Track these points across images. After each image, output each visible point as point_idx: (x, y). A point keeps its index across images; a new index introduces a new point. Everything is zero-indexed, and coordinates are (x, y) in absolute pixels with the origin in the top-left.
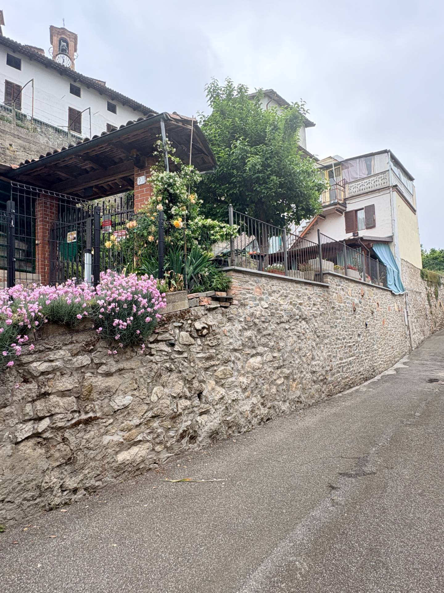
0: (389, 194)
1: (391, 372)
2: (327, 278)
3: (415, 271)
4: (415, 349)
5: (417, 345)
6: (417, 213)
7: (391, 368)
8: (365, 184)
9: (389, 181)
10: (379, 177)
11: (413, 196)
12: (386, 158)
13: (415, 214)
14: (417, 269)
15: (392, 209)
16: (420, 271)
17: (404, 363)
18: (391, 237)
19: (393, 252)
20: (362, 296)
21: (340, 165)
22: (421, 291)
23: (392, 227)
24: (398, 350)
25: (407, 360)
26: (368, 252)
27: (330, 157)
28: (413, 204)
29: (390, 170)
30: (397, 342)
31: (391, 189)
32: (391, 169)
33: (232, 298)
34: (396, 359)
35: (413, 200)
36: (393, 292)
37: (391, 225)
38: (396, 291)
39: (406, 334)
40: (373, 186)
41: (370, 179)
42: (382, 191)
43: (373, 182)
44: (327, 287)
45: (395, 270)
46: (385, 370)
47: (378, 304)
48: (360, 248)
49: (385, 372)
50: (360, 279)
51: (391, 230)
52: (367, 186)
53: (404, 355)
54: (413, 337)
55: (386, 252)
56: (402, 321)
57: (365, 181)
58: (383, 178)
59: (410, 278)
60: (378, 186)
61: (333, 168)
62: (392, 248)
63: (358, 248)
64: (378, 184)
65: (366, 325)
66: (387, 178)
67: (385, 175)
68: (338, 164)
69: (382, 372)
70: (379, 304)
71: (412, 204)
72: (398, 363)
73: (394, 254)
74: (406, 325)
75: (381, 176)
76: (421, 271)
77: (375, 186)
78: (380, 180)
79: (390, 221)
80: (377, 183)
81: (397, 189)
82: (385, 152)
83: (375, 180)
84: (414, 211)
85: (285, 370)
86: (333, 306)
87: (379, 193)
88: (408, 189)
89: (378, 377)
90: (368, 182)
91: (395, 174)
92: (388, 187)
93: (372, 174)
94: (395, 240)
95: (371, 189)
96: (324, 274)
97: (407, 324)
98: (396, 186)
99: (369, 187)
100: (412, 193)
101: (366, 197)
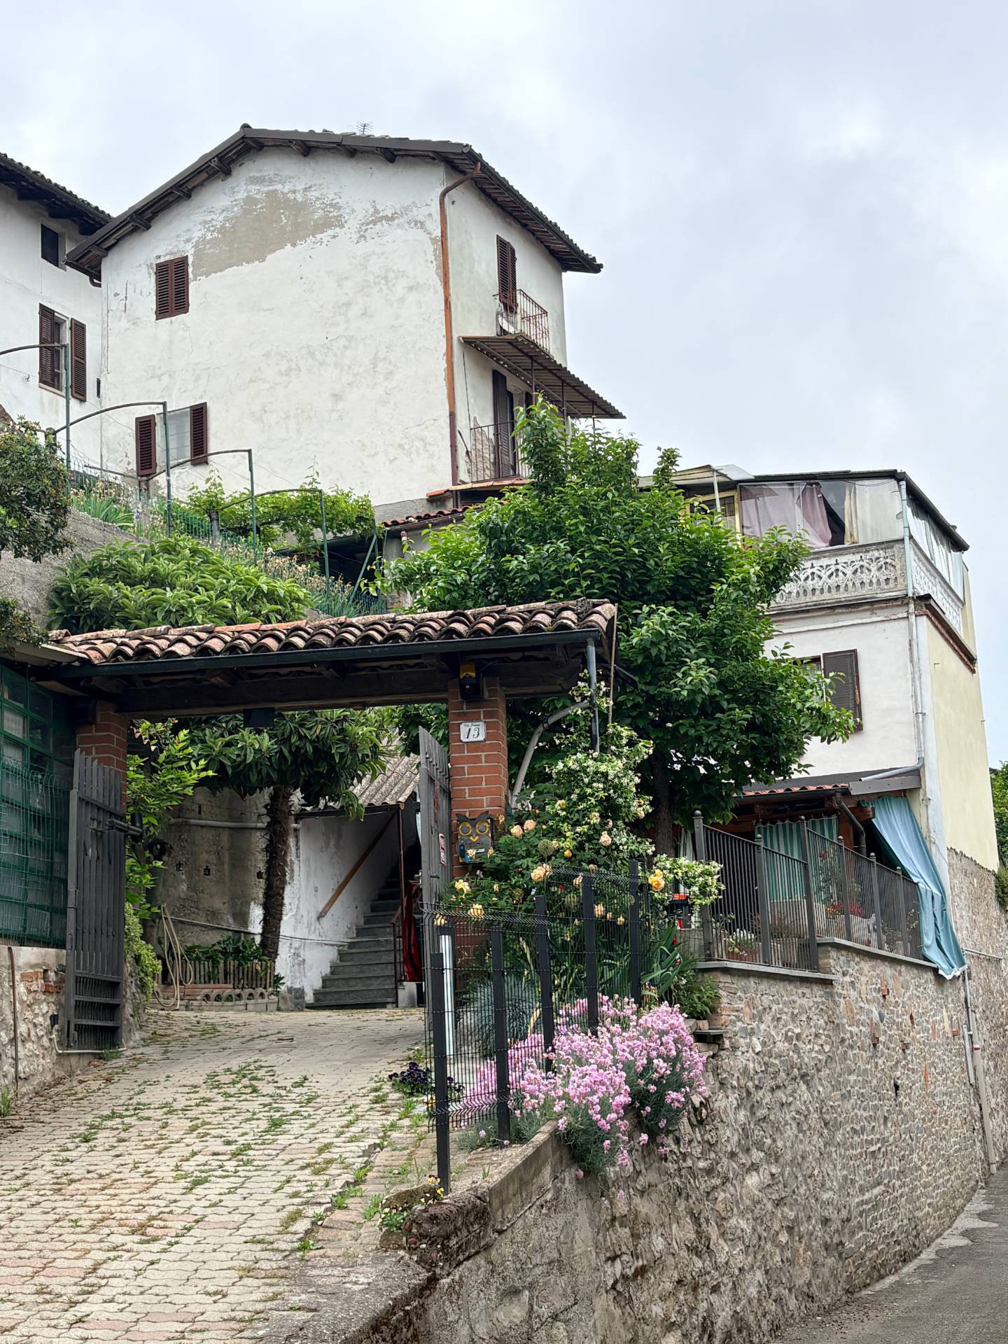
0: (904, 623)
1: (952, 1240)
2: (829, 957)
3: (981, 880)
4: (998, 1169)
5: (1000, 1156)
6: (979, 666)
7: (949, 1231)
8: (824, 574)
9: (904, 576)
10: (869, 555)
11: (963, 604)
12: (893, 498)
13: (973, 671)
14: (986, 874)
15: (916, 677)
16: (993, 878)
17: (982, 1216)
18: (916, 773)
19: (923, 824)
20: (884, 996)
21: (735, 488)
22: (1000, 955)
23: (918, 737)
24: (959, 1172)
25: (985, 1207)
26: (856, 831)
27: (708, 468)
28: (966, 633)
29: (907, 539)
30: (955, 1143)
31: (912, 606)
32: (911, 537)
33: (721, 1035)
34: (959, 1202)
35: (964, 617)
36: (941, 972)
37: (913, 731)
38: (945, 966)
39: (973, 1117)
40: (850, 584)
41: (841, 559)
42: (882, 608)
43: (849, 571)
44: (827, 983)
45: (935, 891)
46: (938, 1236)
47: (911, 1017)
48: (834, 817)
49: (939, 1240)
50: (868, 943)
51: (914, 747)
52: (830, 581)
53: (974, 1190)
54: (990, 1124)
55: (906, 830)
56: (963, 1072)
57: (824, 562)
58: (882, 561)
59: (970, 914)
60: (867, 587)
61: (717, 495)
62: (919, 810)
63: (825, 818)
64: (866, 581)
65: (897, 1087)
66: (898, 567)
67: (889, 552)
68: (728, 485)
69: (932, 1240)
70: (914, 1017)
71: (961, 634)
72: (962, 1215)
73: (924, 831)
74: (971, 1085)
75: (876, 554)
76: (997, 877)
77: (858, 585)
78: (874, 567)
79: (910, 717)
80: (865, 577)
81: (929, 607)
82: (892, 475)
83: (858, 564)
84: (969, 659)
85: (786, 1209)
86: (842, 1035)
87: (872, 611)
88: (953, 586)
89: (927, 1256)
90: (833, 568)
91: (920, 550)
92: (902, 601)
93: (847, 545)
94: (931, 783)
95: (842, 596)
96: (819, 945)
97: (973, 1081)
98: (928, 597)
99: (838, 586)
100: (962, 598)
101: (829, 622)
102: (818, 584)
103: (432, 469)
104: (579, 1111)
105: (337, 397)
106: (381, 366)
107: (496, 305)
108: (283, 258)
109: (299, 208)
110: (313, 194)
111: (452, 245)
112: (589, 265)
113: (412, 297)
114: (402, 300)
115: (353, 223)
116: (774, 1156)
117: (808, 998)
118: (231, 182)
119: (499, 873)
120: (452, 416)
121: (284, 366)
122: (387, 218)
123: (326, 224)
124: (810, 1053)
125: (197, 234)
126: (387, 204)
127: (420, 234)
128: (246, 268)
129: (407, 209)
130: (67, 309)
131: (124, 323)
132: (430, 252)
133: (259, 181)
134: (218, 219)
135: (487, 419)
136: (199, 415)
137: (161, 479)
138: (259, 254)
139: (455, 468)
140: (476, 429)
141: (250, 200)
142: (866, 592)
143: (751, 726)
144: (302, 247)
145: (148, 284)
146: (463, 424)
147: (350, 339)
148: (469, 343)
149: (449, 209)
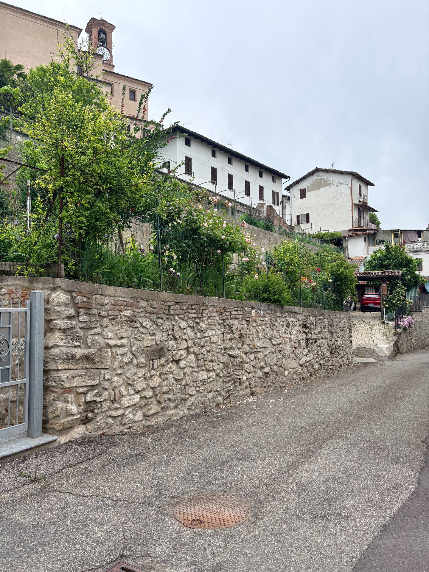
2: (421, 308)
10: (425, 243)
40: (421, 248)
43: (421, 245)
58: (427, 244)
61: (400, 233)
64: (424, 247)
78: (425, 245)
83: (423, 244)
87: (425, 252)
90: (418, 245)
99: (419, 248)
101: (418, 253)
102: (416, 247)
103: (349, 225)
104: (405, 326)
105: (332, 213)
106: (340, 208)
107: (359, 196)
108: (323, 190)
109: (326, 181)
110: (328, 179)
111: (353, 188)
112: (373, 185)
113: (346, 197)
114: (344, 197)
115: (335, 184)
116: (416, 331)
117: (420, 314)
118: (313, 176)
119: (388, 301)
120: (353, 217)
121: (323, 207)
122: (342, 184)
123: (330, 184)
124: (420, 320)
125: (307, 185)
126: (341, 181)
127: (347, 186)
128: (316, 191)
129: (345, 182)
130: (276, 191)
131: (294, 199)
132: (349, 189)
133: (319, 176)
134: (311, 182)
135: (357, 217)
136: (308, 215)
137: (301, 225)
138: (318, 188)
139: (353, 225)
140: (356, 218)
141: (317, 180)
142: (424, 249)
143: (415, 282)
144: (326, 188)
145: (299, 193)
146: (354, 218)
147: (335, 203)
148: (355, 204)
149: (352, 182)
